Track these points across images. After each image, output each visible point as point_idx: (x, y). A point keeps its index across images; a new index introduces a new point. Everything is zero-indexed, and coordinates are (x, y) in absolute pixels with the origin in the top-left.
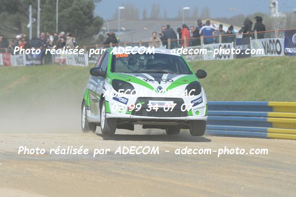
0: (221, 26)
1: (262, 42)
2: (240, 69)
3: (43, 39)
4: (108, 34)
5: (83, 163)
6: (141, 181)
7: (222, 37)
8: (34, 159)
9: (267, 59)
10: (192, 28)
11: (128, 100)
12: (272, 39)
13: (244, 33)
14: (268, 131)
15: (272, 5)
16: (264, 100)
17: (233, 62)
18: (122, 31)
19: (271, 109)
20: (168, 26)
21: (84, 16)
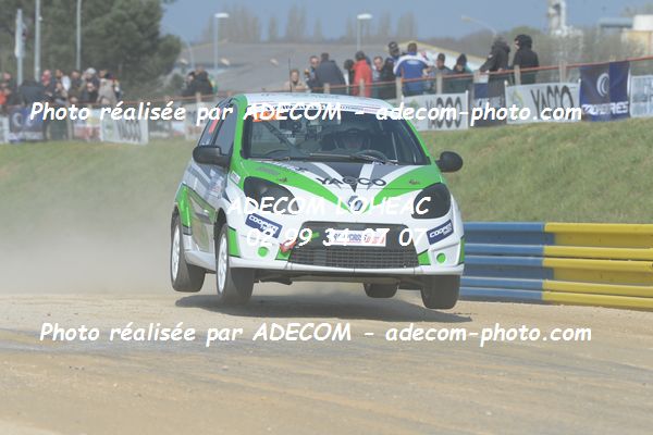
0: (442, 58)
1: (532, 92)
2: (483, 150)
3: (46, 83)
4: (192, 74)
5: (137, 358)
6: (264, 398)
7: (444, 79)
8: (29, 351)
9: (544, 129)
10: (378, 60)
11: (280, 227)
12: (552, 85)
13: (491, 70)
14: (544, 287)
15: (552, 11)
16: (535, 219)
17: (466, 135)
18: (222, 66)
19: (550, 238)
20: (325, 56)
21: (139, 34)
